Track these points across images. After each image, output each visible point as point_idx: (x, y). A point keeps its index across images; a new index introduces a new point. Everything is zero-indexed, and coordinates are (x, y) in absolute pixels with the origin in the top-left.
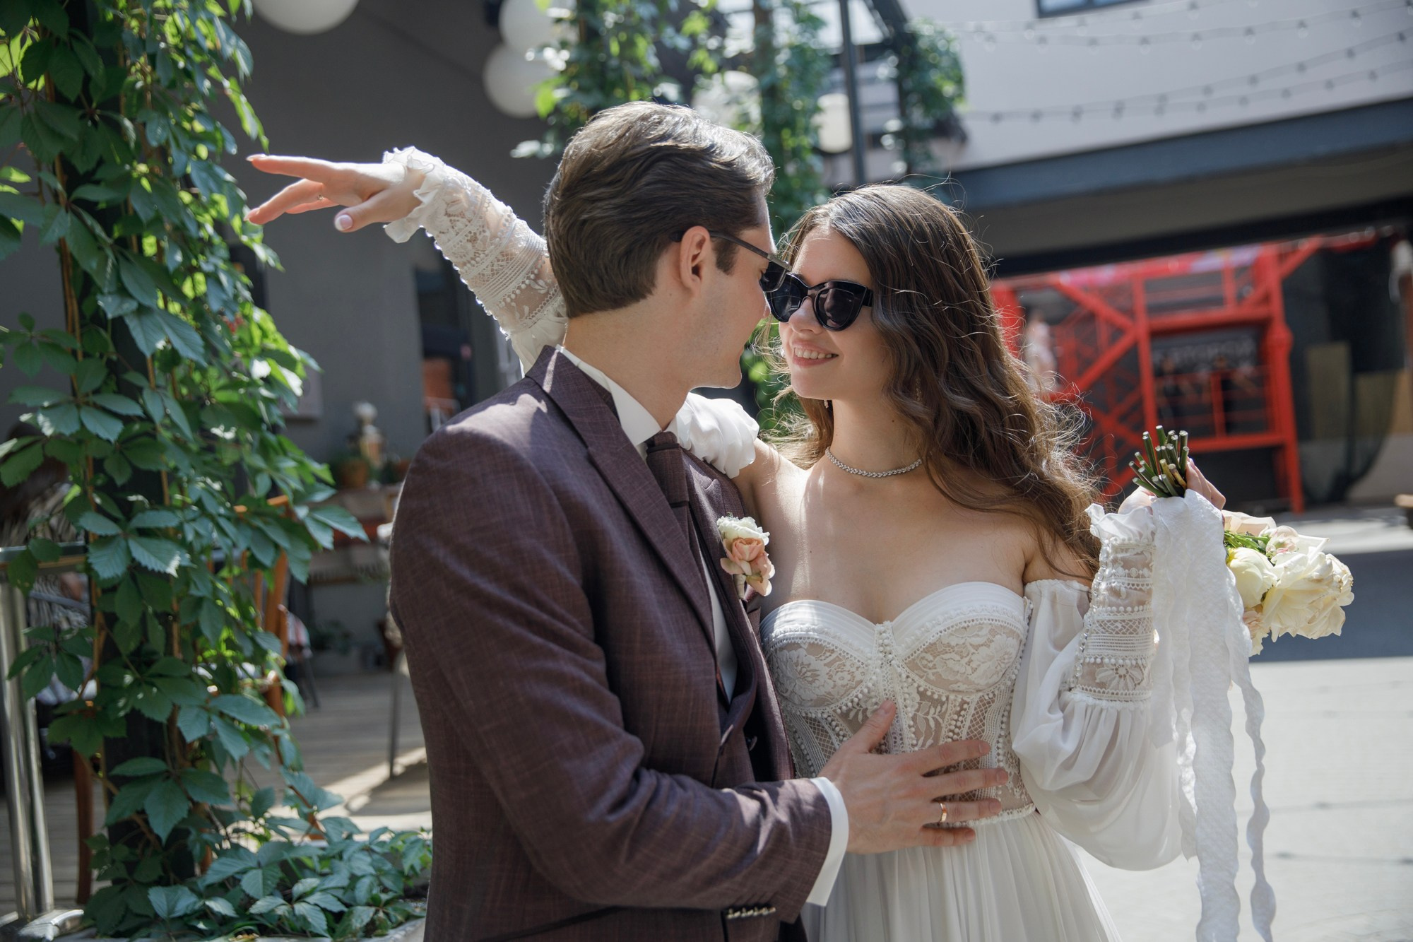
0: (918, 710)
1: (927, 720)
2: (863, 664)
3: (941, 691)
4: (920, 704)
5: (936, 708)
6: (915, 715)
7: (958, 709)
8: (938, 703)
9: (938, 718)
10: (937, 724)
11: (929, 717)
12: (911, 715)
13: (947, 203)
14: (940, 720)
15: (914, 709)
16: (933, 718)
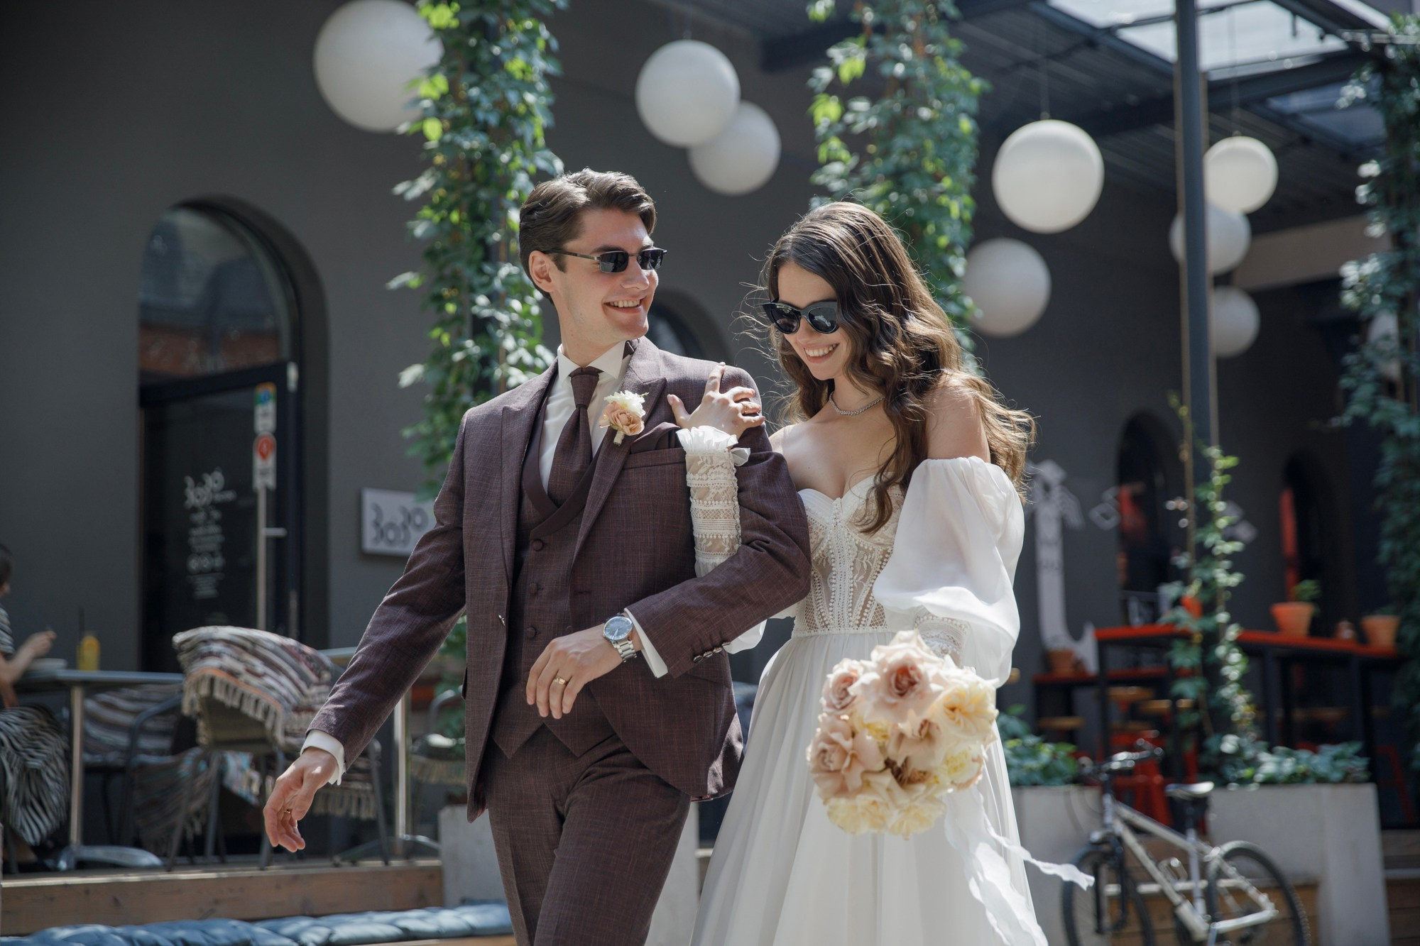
0: (857, 557)
1: (862, 564)
2: (823, 527)
3: (869, 543)
4: (858, 552)
5: (868, 555)
6: (855, 560)
7: (881, 557)
8: (867, 552)
9: (869, 562)
10: (869, 567)
11: (864, 562)
12: (852, 560)
13: (905, 245)
14: (871, 565)
15: (854, 556)
16: (867, 563)
